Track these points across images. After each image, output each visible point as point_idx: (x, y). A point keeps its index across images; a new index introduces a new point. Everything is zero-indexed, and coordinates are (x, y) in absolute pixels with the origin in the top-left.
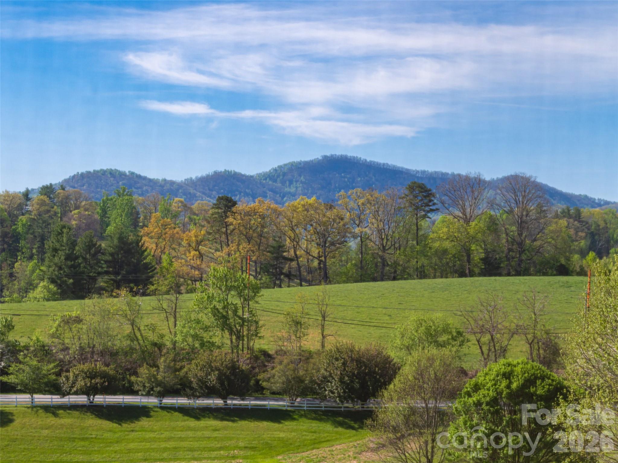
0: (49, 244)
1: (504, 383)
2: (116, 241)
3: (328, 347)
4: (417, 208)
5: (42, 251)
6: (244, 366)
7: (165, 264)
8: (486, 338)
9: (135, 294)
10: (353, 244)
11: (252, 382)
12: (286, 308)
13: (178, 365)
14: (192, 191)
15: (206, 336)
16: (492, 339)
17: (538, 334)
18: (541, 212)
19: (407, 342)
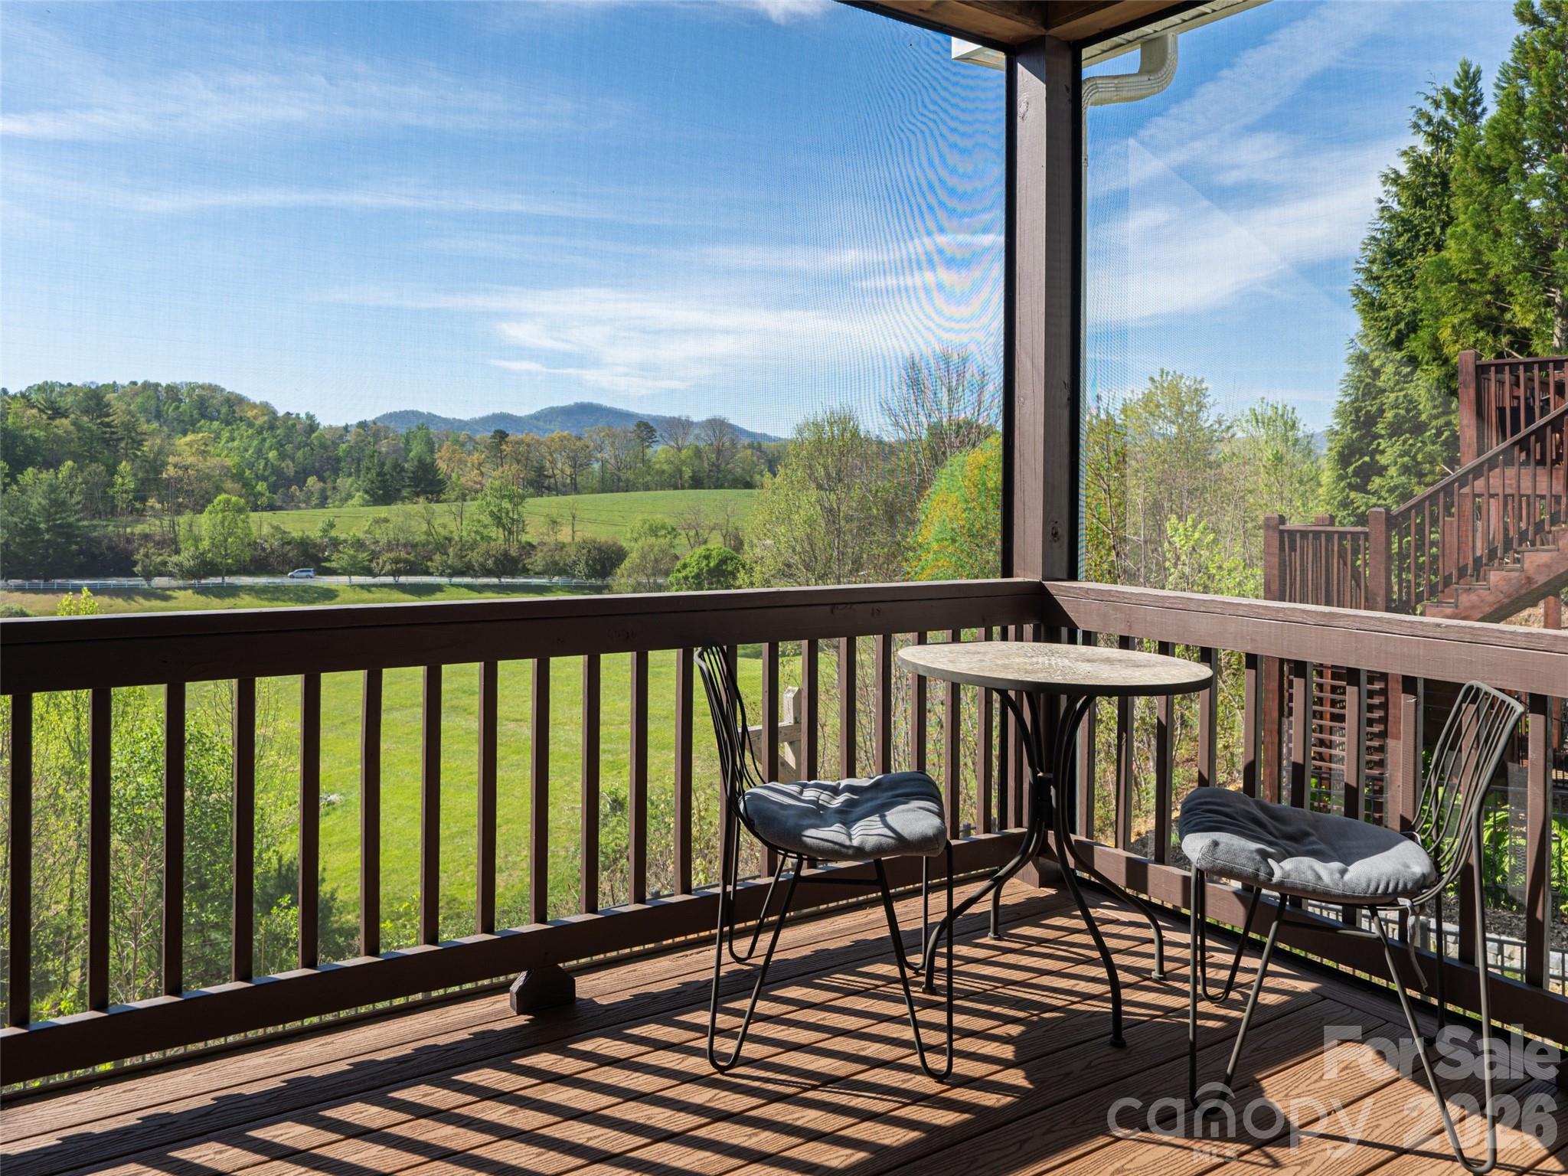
0: (365, 463)
1: (705, 563)
2: (416, 463)
3: (577, 539)
4: (643, 440)
5: (358, 470)
6: (514, 553)
7: (454, 479)
8: (692, 533)
9: (430, 501)
10: (596, 466)
11: (520, 566)
12: (546, 511)
13: (464, 553)
14: (476, 427)
15: (485, 532)
16: (697, 533)
17: (730, 529)
18: (734, 444)
19: (635, 535)
